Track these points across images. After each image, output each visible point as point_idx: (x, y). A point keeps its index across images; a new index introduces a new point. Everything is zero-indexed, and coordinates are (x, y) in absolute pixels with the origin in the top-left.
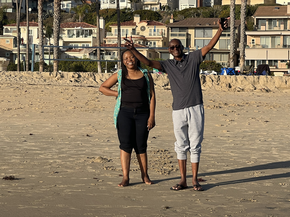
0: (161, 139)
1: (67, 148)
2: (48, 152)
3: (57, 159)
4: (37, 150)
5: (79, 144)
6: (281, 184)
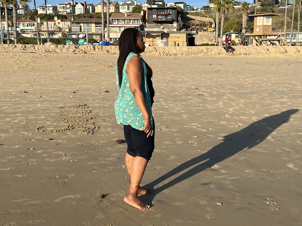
0: (79, 93)
1: (7, 105)
5: (17, 100)
6: (191, 142)
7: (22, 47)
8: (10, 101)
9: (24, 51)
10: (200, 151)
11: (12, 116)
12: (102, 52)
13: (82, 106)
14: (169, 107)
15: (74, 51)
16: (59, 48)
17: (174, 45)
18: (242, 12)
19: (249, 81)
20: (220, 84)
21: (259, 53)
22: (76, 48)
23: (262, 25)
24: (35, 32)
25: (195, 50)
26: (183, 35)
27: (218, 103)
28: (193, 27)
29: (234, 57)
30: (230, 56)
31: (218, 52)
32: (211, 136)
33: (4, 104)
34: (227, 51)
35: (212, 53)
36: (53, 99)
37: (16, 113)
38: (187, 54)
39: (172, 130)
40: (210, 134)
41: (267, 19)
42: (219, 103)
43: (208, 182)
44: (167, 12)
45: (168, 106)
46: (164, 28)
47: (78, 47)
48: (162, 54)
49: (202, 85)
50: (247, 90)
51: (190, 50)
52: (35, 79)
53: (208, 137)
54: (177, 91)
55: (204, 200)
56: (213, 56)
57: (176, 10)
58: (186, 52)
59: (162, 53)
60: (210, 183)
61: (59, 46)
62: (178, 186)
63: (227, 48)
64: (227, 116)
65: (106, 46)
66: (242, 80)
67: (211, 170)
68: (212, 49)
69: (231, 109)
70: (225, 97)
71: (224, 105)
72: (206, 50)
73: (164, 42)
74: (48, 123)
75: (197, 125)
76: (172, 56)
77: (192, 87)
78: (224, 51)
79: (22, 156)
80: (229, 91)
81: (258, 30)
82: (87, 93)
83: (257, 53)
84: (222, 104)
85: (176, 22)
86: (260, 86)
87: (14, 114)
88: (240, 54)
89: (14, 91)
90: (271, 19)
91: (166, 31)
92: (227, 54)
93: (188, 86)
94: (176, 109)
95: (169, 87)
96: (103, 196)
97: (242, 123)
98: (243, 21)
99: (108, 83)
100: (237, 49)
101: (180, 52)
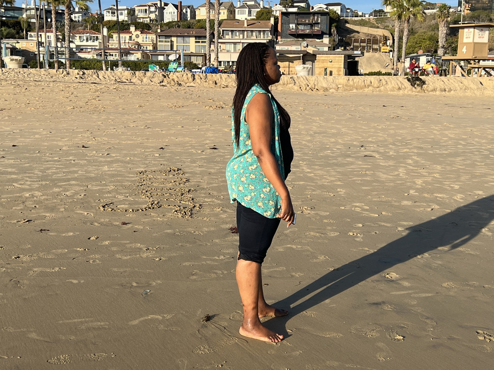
0: (169, 149)
1: (55, 167)
2: (26, 177)
3: (36, 191)
4: (14, 173)
5: (71, 160)
6: (352, 234)
7: (78, 74)
8: (59, 161)
9: (81, 80)
10: (367, 249)
11: (62, 185)
12: (206, 84)
13: (174, 171)
14: (316, 176)
15: (161, 82)
16: (138, 77)
17: (323, 73)
18: (439, 20)
19: (449, 135)
20: (400, 138)
21: (465, 89)
22: (165, 77)
23: (472, 41)
24: (100, 49)
25: (358, 82)
26: (339, 57)
27: (398, 171)
28: (355, 44)
29: (423, 94)
30: (418, 92)
31: (397, 86)
32: (385, 225)
33: (49, 164)
34: (413, 85)
35: (387, 87)
36: (128, 158)
37: (69, 180)
38: (346, 88)
39: (321, 214)
40: (384, 222)
41: (481, 33)
42: (400, 170)
43: (380, 300)
44: (313, 19)
45: (313, 173)
46: (307, 45)
47: (167, 75)
48: (303, 88)
49: (370, 139)
50: (446, 150)
51: (351, 83)
52: (99, 126)
53: (380, 226)
54: (328, 149)
55: (373, 330)
56: (389, 92)
57: (328, 17)
58: (343, 85)
59: (304, 86)
60: (384, 302)
61: (137, 73)
62: (331, 306)
63: (412, 79)
64: (412, 192)
65: (213, 74)
66: (439, 133)
67: (386, 281)
68: (388, 80)
69: (419, 182)
70: (410, 161)
71: (407, 174)
72: (377, 82)
73: (307, 68)
74: (119, 197)
75: (363, 206)
76: (321, 92)
77: (355, 143)
78: (408, 84)
79: (78, 249)
80: (416, 151)
81: (464, 50)
82: (182, 149)
83: (464, 88)
84: (404, 172)
85: (328, 36)
86: (468, 143)
87: (65, 181)
88: (434, 90)
89: (66, 145)
90: (487, 32)
91: (310, 50)
92: (412, 89)
93: (347, 141)
94: (327, 179)
95: (315, 142)
96: (208, 318)
97: (438, 204)
98: (440, 35)
99: (216, 135)
100: (430, 82)
101: (334, 86)
